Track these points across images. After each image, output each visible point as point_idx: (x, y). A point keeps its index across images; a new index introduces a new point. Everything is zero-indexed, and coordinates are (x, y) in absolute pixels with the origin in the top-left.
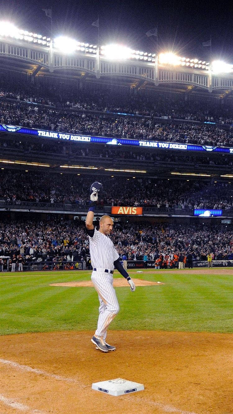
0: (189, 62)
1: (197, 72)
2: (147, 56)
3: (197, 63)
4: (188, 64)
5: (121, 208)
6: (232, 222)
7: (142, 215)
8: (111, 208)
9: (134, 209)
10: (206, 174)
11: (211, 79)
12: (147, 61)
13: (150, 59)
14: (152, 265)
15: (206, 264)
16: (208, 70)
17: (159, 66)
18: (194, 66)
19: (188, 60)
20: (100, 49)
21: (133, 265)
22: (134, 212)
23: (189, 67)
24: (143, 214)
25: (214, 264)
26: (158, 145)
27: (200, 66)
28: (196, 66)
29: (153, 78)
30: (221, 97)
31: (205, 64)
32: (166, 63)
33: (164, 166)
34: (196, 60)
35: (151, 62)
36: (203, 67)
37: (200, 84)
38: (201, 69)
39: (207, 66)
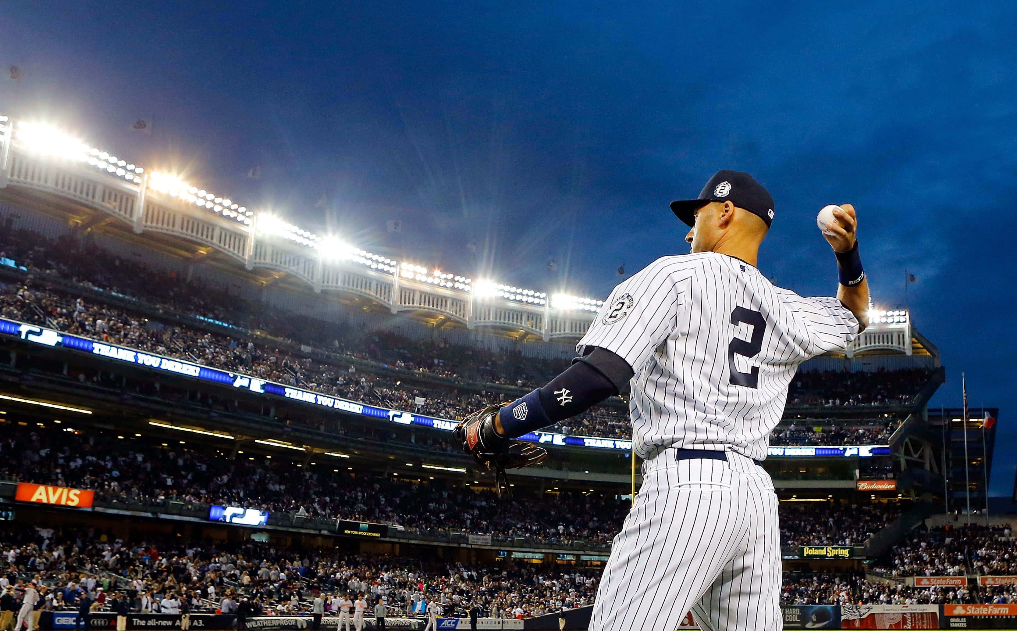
0: (213, 201)
1: (226, 225)
2: (124, 168)
3: (229, 208)
4: (209, 205)
5: (42, 489)
6: (271, 538)
7: (90, 510)
8: (16, 486)
9: (75, 494)
10: (225, 433)
11: (252, 244)
12: (122, 178)
13: (129, 176)
14: (147, 622)
15: (264, 623)
16: (247, 225)
17: (149, 194)
18: (221, 212)
19: (211, 196)
20: (15, 127)
21: (105, 622)
22: (73, 501)
23: (211, 211)
24: (93, 507)
25: (279, 624)
26: (136, 357)
27: (233, 215)
28: (226, 212)
29: (131, 216)
30: (263, 283)
31: (244, 214)
32: (164, 192)
33: (142, 404)
34: (227, 202)
35: (131, 181)
36: (240, 218)
37: (230, 250)
38: (235, 219)
39: (247, 217)
